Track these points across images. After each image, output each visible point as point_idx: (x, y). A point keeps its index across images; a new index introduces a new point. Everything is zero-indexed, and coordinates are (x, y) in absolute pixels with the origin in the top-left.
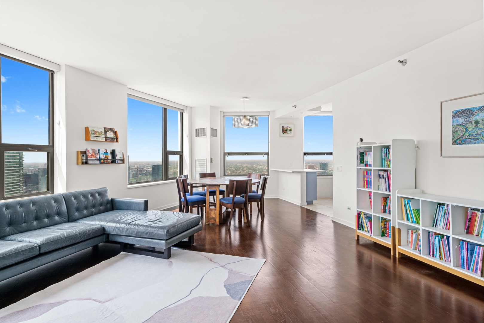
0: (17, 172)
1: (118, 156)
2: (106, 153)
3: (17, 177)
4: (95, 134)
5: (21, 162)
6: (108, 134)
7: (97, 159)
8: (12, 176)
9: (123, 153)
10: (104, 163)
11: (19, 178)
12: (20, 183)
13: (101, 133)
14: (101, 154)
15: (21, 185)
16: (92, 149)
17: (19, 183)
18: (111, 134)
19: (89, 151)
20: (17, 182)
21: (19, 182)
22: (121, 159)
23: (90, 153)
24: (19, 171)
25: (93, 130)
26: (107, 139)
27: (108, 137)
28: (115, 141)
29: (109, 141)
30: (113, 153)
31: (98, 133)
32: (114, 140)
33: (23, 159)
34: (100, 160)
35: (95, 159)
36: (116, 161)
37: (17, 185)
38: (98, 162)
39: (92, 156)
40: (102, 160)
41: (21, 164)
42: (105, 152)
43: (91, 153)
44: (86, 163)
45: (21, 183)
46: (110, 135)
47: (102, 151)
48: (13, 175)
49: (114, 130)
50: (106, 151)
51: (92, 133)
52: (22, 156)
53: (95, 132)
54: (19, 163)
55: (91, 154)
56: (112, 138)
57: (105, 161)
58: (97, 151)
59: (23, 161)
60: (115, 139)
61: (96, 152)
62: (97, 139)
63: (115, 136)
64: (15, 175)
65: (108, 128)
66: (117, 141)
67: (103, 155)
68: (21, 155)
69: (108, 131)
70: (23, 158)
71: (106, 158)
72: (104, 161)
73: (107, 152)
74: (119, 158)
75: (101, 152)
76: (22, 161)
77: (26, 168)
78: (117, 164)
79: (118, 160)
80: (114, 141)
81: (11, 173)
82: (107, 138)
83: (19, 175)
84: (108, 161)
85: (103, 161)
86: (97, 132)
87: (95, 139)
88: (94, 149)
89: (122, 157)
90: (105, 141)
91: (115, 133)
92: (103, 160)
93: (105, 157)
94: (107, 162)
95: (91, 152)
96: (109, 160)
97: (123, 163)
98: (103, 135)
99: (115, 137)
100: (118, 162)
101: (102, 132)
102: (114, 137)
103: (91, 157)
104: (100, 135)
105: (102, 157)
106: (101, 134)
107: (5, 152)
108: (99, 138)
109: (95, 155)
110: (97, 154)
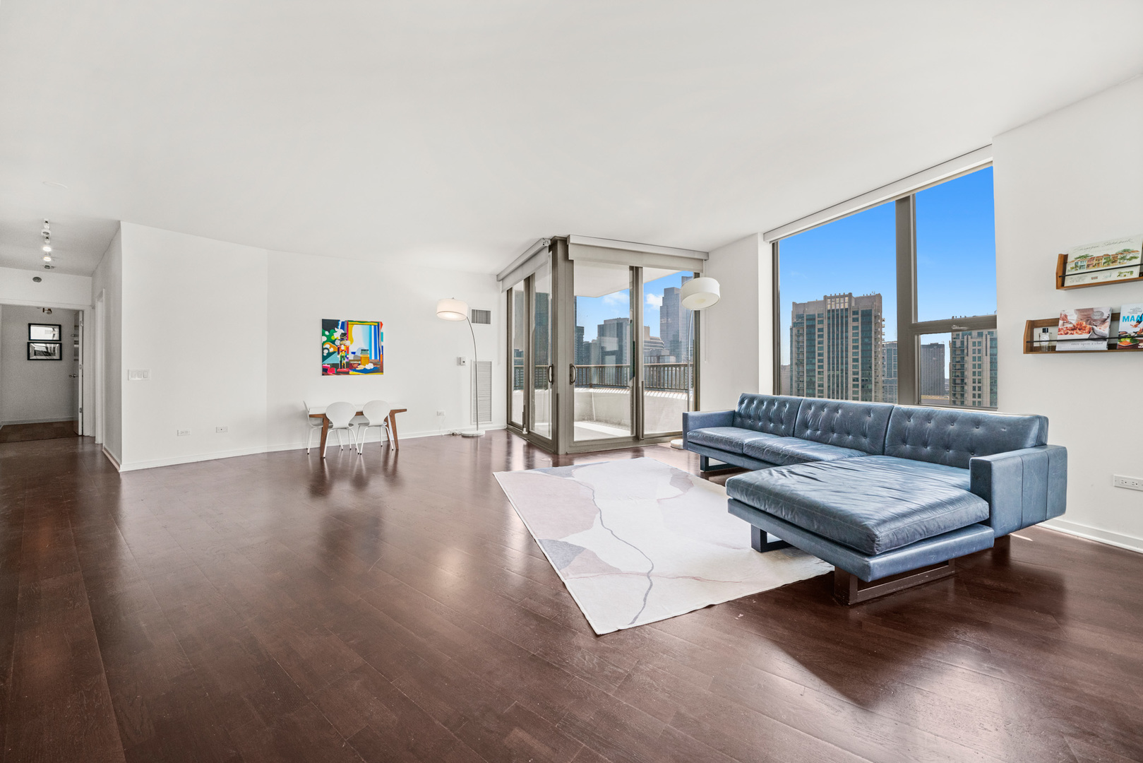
4: (1089, 265)
7: (1096, 337)
10: (1132, 348)
13: (1123, 256)
14: (1126, 319)
16: (1082, 311)
23: (1069, 322)
25: (1085, 256)
31: (1103, 261)
34: (1114, 337)
35: (1087, 336)
38: (1103, 345)
39: (1073, 330)
40: (1125, 337)
43: (1074, 322)
44: (1052, 349)
47: (1134, 310)
51: (1079, 264)
53: (1093, 258)
55: (1069, 326)
57: (1140, 342)
58: (1102, 314)
61: (1097, 317)
62: (1096, 278)
67: (1134, 323)
72: (1134, 340)
75: (1123, 314)
85: (1127, 340)
86: (1099, 259)
87: (1088, 280)
88: (1092, 309)
90: (1137, 275)
92: (1132, 338)
95: (1074, 318)
98: (1134, 258)
101: (1125, 251)
103: (1070, 332)
104: (1114, 262)
105: (1128, 327)
106: (1122, 259)
107: (916, 337)
108: (1107, 273)
109: (1088, 326)
110: (1104, 321)
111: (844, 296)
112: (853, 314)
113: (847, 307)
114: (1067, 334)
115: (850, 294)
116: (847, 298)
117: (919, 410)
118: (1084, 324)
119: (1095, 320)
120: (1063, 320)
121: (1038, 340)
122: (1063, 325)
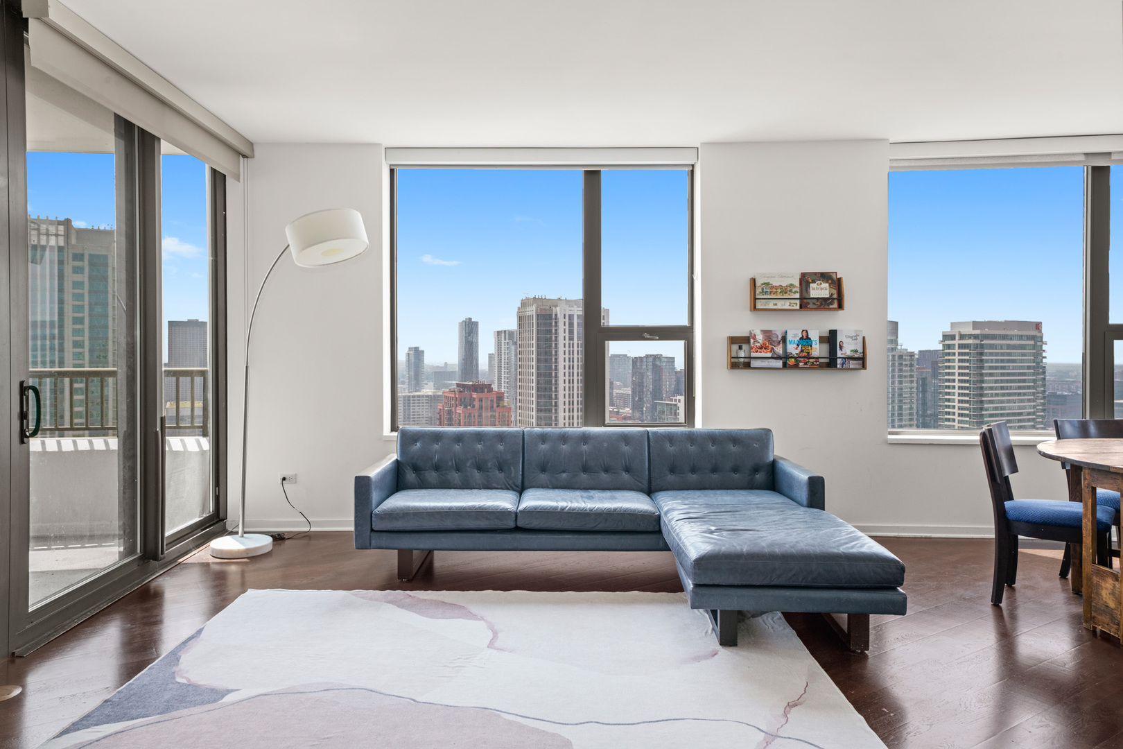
0: (1029, 387)
1: (848, 347)
2: (805, 340)
3: (1029, 400)
4: (771, 292)
5: (1038, 363)
6: (813, 289)
7: (775, 356)
8: (1018, 398)
9: (864, 338)
10: (796, 366)
11: (1034, 404)
12: (1037, 416)
13: (789, 289)
14: (791, 342)
15: (1038, 420)
16: (764, 332)
17: (1034, 417)
18: (822, 289)
19: (755, 335)
20: (1029, 414)
21: (1034, 414)
22: (856, 356)
23: (757, 341)
24: (1032, 384)
25: (768, 284)
26: (805, 304)
27: (811, 296)
28: (835, 305)
29: (815, 306)
30: (831, 339)
31: (779, 291)
32: (832, 303)
33: (1044, 354)
34: (785, 357)
35: (769, 355)
36: (839, 361)
37: (1029, 420)
38: (779, 364)
39: (761, 348)
40: (792, 357)
41: (1038, 367)
42: (801, 339)
43: (760, 341)
44: (747, 365)
45: (1039, 416)
46: (820, 290)
47: (794, 335)
48: (1019, 394)
49: (834, 276)
50: (804, 334)
51: (763, 291)
52: (1041, 346)
53: (772, 287)
54: (1034, 364)
55: (759, 345)
56: (825, 299)
57: (800, 361)
58: (778, 336)
59: (1044, 360)
60: (836, 301)
61: (774, 339)
62: (776, 304)
63: (835, 292)
64: (1025, 394)
65: (815, 273)
66: (840, 306)
67: (795, 346)
68: (1039, 343)
69: (814, 282)
70: (1044, 351)
71: (805, 354)
72: (796, 360)
73: (808, 338)
74: (849, 353)
75: (789, 337)
76: (1042, 360)
77: (1052, 378)
78: (842, 369)
79: (845, 358)
80: (831, 307)
81: (1016, 389)
82: (808, 301)
83: (1034, 394)
84: (811, 360)
85: (793, 360)
86: (776, 288)
87: (771, 306)
88: (771, 331)
89: (860, 350)
90: (798, 307)
91: (837, 284)
92: (795, 358)
93: (802, 351)
94: (806, 364)
95: (760, 337)
96: (813, 358)
97: (864, 367)
98: (796, 292)
99: (835, 296)
100: (843, 364)
101: (792, 285)
102: (832, 295)
103: (759, 350)
104: (786, 293)
105: (792, 349)
106: (791, 291)
107: (606, 342)
108: (782, 302)
109: (770, 346)
110: (779, 343)
111: (59, 223)
112: (74, 260)
113: (62, 243)
114: (757, 352)
115: (67, 223)
116: (61, 228)
117: (677, 433)
118: (767, 345)
119: (774, 341)
120: (754, 339)
121: (735, 356)
122: (754, 344)
